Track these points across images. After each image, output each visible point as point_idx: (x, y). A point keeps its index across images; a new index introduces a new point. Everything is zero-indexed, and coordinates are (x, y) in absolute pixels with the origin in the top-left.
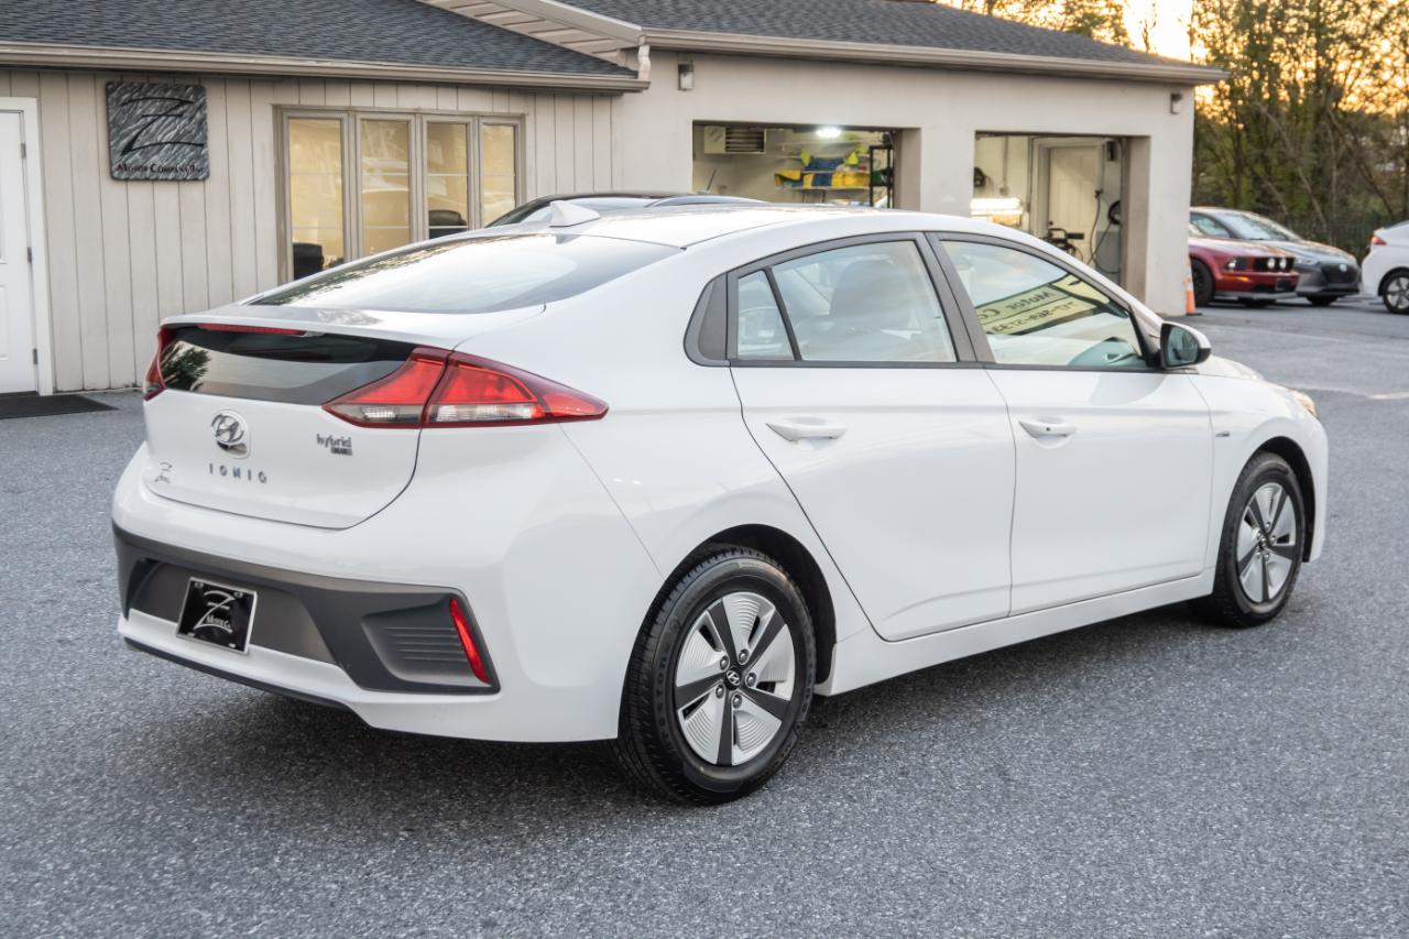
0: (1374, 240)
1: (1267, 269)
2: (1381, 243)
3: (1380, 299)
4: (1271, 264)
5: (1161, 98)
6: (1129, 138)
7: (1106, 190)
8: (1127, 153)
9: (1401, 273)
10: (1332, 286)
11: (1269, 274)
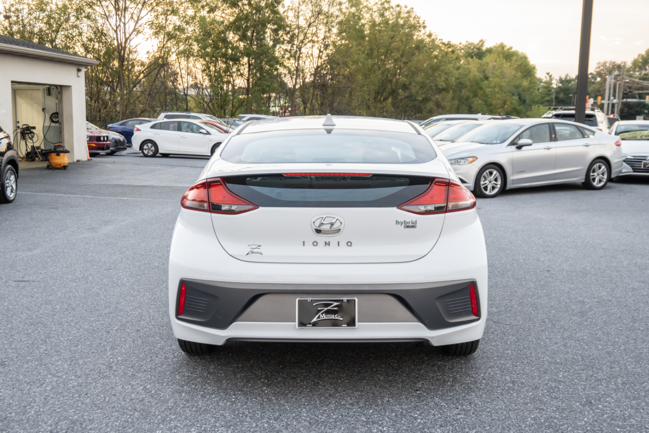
0: (135, 129)
1: (101, 141)
2: (138, 130)
3: (141, 151)
4: (102, 139)
5: (74, 70)
6: (61, 86)
7: (46, 108)
8: (60, 93)
9: (147, 141)
10: (118, 147)
11: (101, 143)
